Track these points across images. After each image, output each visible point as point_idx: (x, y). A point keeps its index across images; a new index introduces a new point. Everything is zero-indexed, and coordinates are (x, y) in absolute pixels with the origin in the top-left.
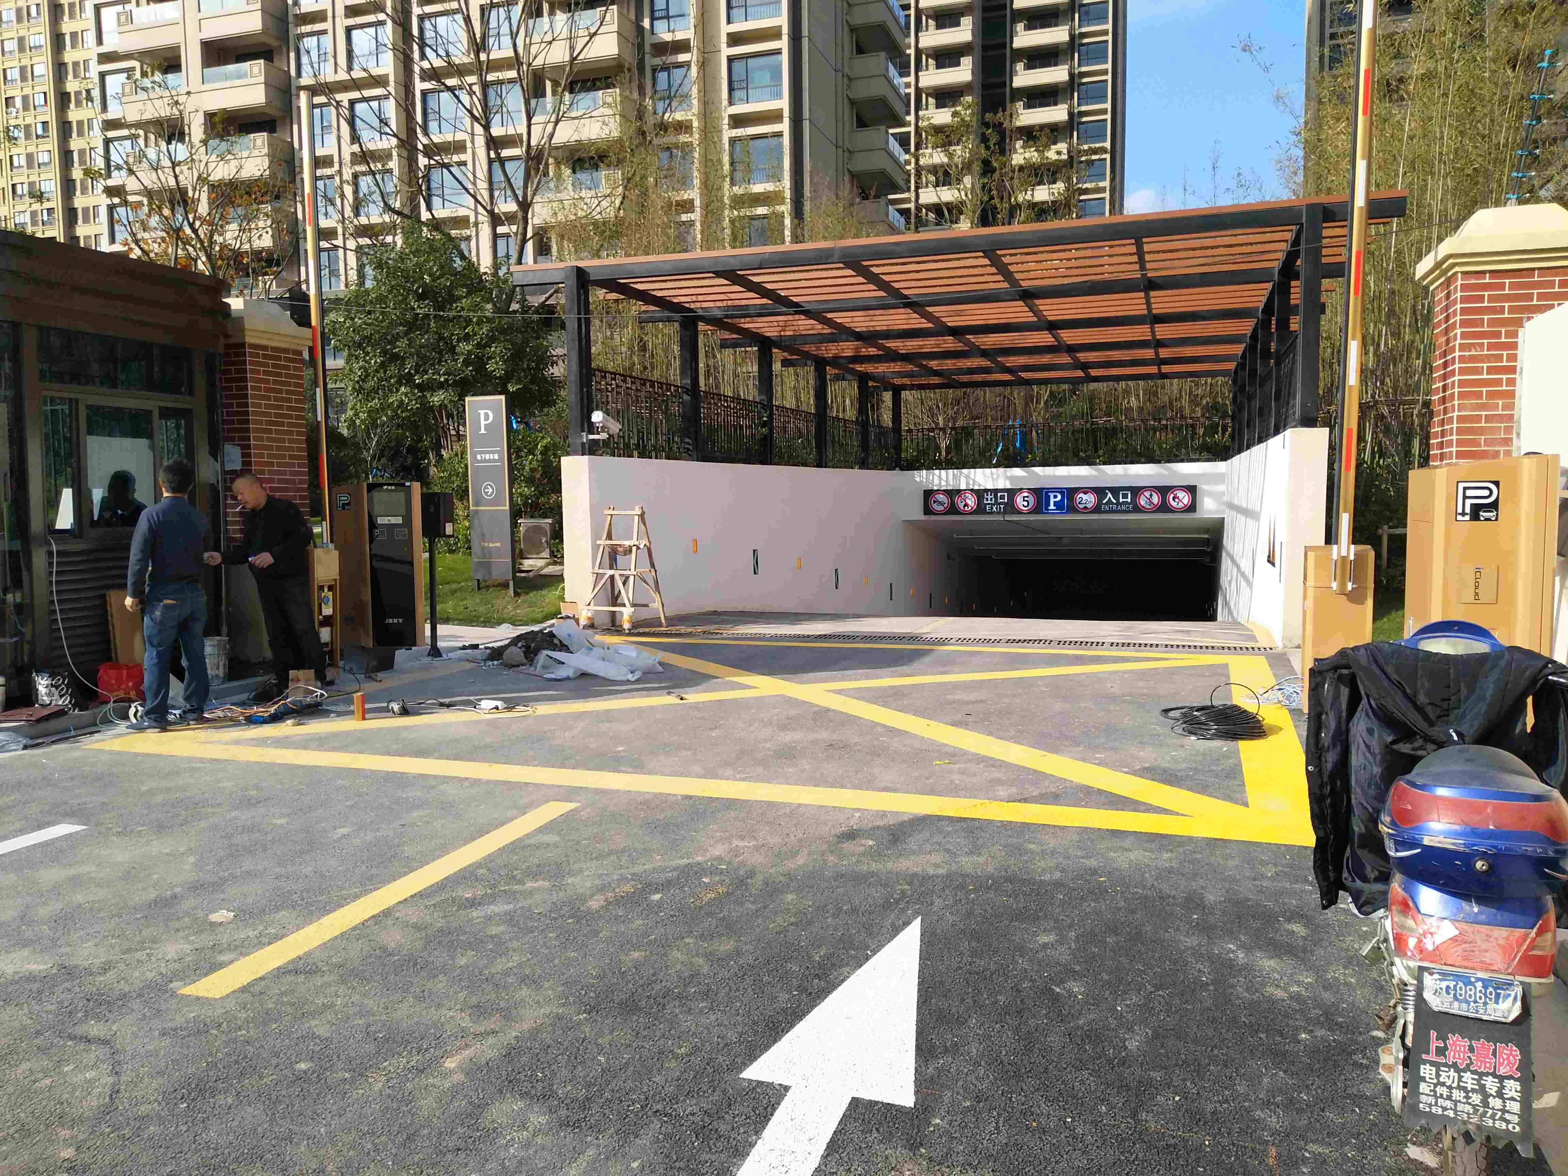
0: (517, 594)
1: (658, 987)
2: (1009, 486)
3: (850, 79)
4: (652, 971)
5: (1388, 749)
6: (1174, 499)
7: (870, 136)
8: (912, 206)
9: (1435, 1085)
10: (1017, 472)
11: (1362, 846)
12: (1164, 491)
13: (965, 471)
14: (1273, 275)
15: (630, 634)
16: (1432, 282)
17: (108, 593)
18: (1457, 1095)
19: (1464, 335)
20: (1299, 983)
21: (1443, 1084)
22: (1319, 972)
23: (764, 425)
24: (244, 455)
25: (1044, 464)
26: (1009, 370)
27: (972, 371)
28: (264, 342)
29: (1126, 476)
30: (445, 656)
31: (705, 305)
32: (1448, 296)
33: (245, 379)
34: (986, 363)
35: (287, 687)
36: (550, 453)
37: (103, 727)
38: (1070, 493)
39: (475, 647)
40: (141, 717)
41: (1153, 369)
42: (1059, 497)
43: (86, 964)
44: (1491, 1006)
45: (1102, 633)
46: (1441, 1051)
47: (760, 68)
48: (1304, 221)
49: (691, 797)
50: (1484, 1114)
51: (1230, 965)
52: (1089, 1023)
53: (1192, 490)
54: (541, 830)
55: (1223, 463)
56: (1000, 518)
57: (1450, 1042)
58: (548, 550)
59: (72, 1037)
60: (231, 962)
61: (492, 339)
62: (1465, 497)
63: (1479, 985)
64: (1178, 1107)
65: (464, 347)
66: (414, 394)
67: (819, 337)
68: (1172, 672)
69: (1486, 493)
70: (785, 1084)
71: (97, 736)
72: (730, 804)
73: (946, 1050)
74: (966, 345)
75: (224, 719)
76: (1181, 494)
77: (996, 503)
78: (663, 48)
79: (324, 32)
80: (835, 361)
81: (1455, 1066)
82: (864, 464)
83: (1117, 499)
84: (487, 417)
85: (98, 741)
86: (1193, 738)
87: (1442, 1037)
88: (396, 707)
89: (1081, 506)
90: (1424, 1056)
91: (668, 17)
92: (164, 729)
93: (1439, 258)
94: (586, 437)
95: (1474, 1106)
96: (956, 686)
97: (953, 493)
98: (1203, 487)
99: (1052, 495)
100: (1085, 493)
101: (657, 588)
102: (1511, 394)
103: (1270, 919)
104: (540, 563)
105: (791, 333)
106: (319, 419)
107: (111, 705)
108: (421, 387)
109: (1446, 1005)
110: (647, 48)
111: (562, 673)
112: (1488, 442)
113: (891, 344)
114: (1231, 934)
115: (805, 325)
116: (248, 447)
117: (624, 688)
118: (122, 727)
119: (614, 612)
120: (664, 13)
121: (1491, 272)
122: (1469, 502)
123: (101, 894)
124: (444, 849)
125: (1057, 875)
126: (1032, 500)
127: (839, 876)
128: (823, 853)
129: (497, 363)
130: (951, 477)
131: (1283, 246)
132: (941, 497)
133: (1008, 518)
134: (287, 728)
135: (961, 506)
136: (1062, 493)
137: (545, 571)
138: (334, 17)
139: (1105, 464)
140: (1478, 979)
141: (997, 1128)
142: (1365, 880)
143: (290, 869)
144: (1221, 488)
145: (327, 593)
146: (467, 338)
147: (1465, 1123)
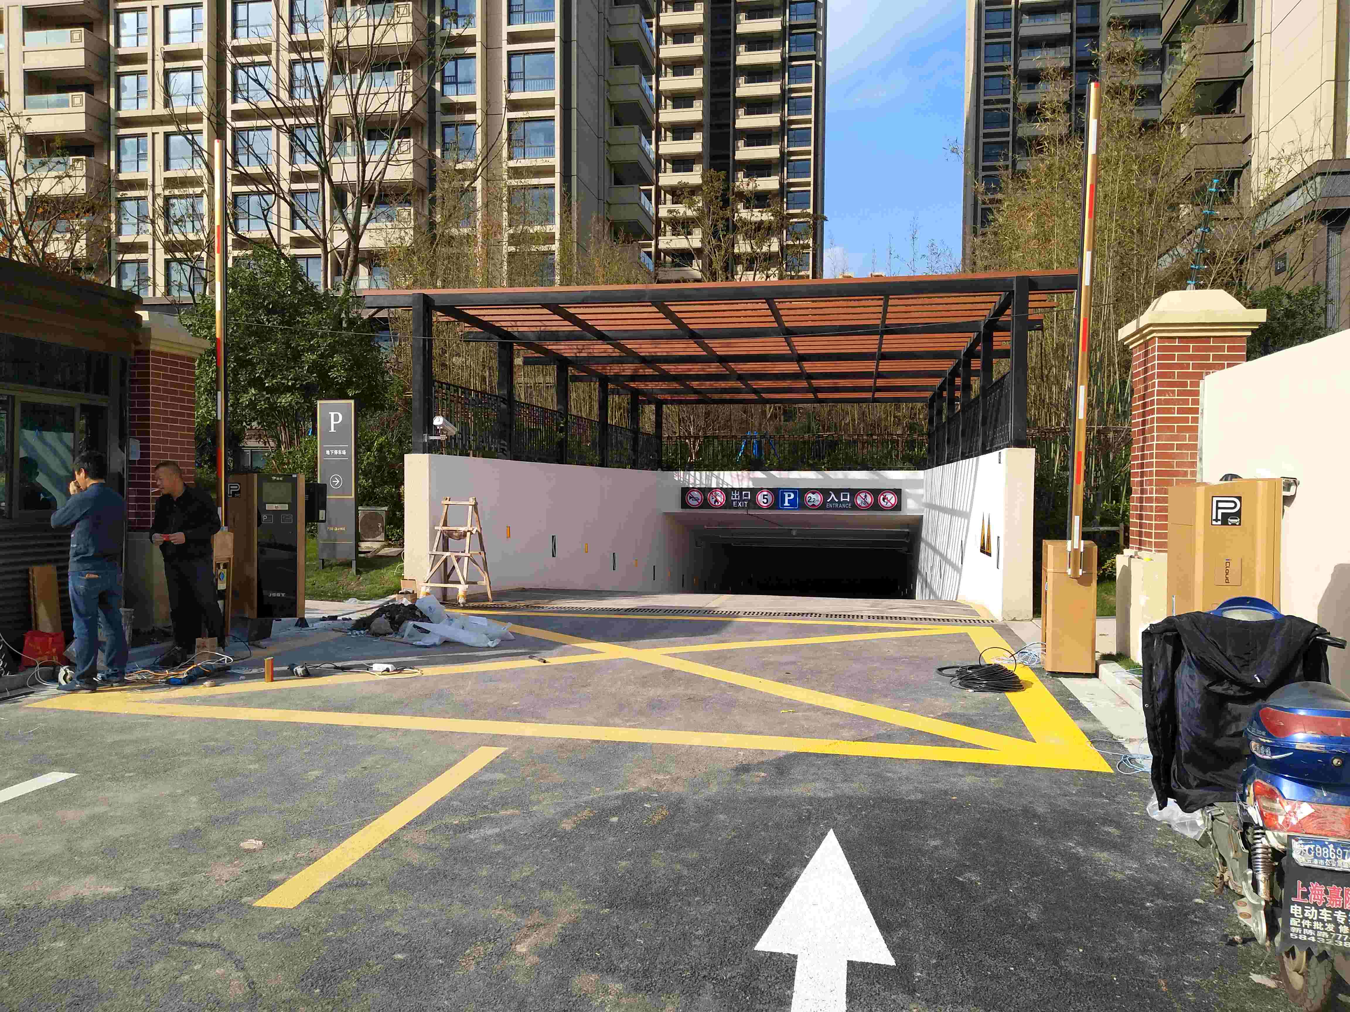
0: (358, 572)
1: (655, 887)
2: (751, 486)
3: (609, 145)
4: (643, 876)
5: (1207, 691)
6: (884, 499)
7: (624, 192)
8: (652, 249)
9: (1301, 919)
10: (759, 474)
11: (1187, 761)
12: (876, 493)
13: (716, 473)
14: (980, 327)
15: (464, 608)
16: (1132, 343)
17: (30, 568)
18: (1317, 925)
19: (1160, 384)
20: (1130, 869)
21: (1307, 918)
22: (1140, 859)
23: (561, 430)
24: (142, 448)
25: (780, 468)
26: (755, 391)
27: (724, 391)
28: (165, 350)
29: (846, 480)
30: (310, 625)
31: (521, 329)
32: (1146, 354)
33: (148, 382)
34: (739, 385)
35: (193, 652)
36: (385, 450)
37: (33, 688)
38: (801, 493)
39: (334, 618)
40: (71, 679)
41: (869, 395)
42: (792, 496)
43: (154, 886)
44: (1340, 861)
45: (855, 608)
46: (1305, 895)
47: (538, 131)
48: (1015, 289)
49: (598, 741)
50: (1336, 938)
51: (1077, 857)
52: (995, 902)
53: (898, 492)
54: (486, 769)
55: (922, 472)
56: (743, 512)
57: (1311, 888)
58: (383, 534)
59: (185, 944)
60: (284, 881)
61: (333, 350)
62: (1218, 508)
63: (1331, 846)
64: (1084, 956)
65: (310, 357)
66: (263, 396)
67: (611, 359)
68: (930, 639)
69: (1232, 505)
70: (792, 953)
71: (32, 697)
72: (634, 746)
73: (900, 926)
74: (727, 370)
75: (142, 681)
76: (889, 496)
77: (741, 500)
78: (451, 108)
79: (144, 72)
80: (617, 378)
81: (1315, 905)
82: (634, 466)
83: (839, 498)
84: (336, 418)
85: (36, 701)
86: (970, 691)
87: (1306, 885)
88: (299, 670)
89: (810, 504)
90: (1293, 899)
91: (456, 83)
92: (94, 690)
93: (1141, 326)
94: (426, 438)
95: (1329, 933)
96: (767, 650)
97: (706, 491)
98: (907, 490)
99: (786, 494)
100: (813, 493)
101: (486, 569)
102: (1195, 429)
103: (1090, 824)
104: (376, 545)
105: (585, 355)
106: (219, 418)
107: (37, 669)
108: (270, 390)
109: (1309, 861)
110: (438, 107)
111: (428, 640)
112: (1178, 465)
113: (665, 367)
114: (1066, 836)
115: (601, 349)
116: (148, 440)
117: (487, 653)
118: (52, 688)
119: (445, 588)
120: (453, 79)
121: (1180, 338)
122: (1220, 511)
123: (129, 829)
124: (412, 787)
125: (920, 796)
126: (770, 497)
127: (752, 800)
128: (729, 783)
129: (338, 371)
130: (704, 477)
131: (991, 306)
132: (696, 494)
133: (751, 512)
134: (205, 689)
135: (712, 501)
136: (795, 493)
137: (382, 552)
138: (153, 60)
139: (828, 470)
140: (1330, 843)
141: (963, 976)
142: (1189, 787)
143: (287, 805)
144: (921, 491)
145: (222, 571)
146: (312, 349)
147: (1322, 945)
